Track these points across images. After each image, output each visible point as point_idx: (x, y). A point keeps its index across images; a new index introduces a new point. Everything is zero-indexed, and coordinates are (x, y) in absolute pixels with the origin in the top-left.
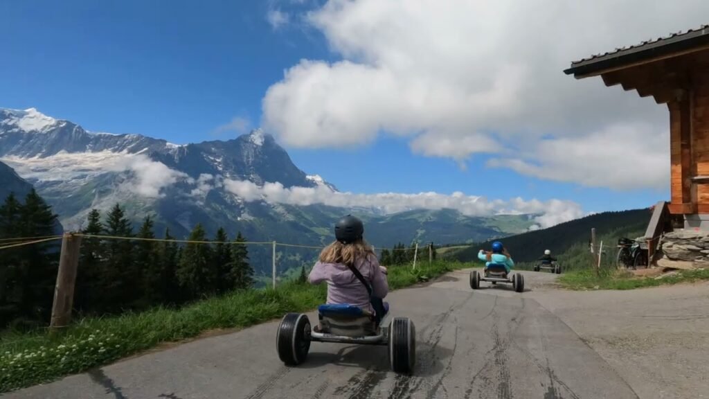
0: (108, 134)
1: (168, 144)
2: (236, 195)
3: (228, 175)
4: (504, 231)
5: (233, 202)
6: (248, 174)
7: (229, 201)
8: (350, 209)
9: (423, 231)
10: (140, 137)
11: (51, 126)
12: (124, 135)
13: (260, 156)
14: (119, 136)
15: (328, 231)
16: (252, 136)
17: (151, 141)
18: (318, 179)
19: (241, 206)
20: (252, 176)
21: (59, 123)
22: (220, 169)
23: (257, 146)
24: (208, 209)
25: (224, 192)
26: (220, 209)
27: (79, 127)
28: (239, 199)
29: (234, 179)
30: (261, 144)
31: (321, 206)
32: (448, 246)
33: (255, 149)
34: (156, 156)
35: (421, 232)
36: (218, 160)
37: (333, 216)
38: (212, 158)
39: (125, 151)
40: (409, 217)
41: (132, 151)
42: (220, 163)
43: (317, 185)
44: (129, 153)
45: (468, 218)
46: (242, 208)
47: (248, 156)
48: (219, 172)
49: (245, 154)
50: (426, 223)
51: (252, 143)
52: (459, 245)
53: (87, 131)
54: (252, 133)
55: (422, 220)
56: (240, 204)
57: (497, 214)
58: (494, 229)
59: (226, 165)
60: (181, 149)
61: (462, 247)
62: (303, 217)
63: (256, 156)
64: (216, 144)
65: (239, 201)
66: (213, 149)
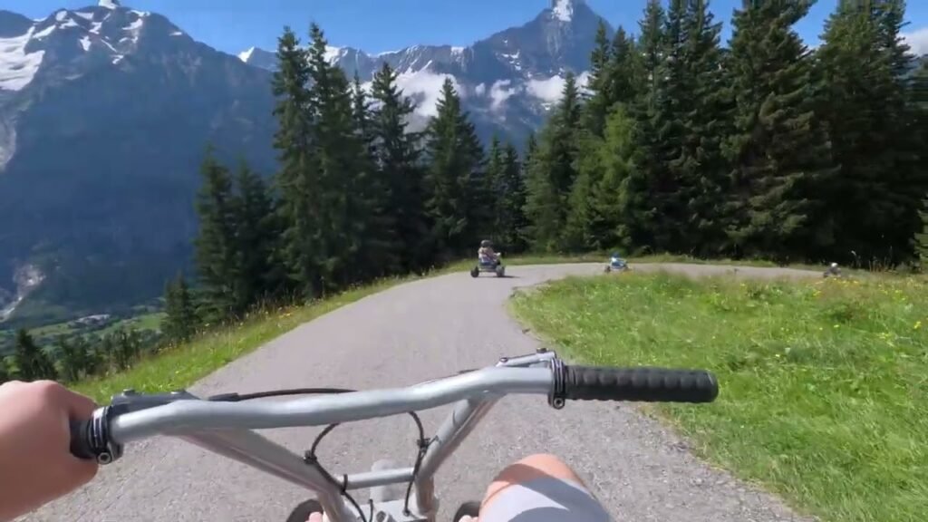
0: (388, 53)
1: (453, 49)
2: (544, 101)
3: (529, 75)
5: (539, 111)
6: (556, 68)
7: (534, 111)
10: (421, 47)
11: (337, 57)
12: (405, 50)
13: (570, 37)
14: (400, 54)
16: (556, 9)
17: (434, 50)
20: (561, 69)
21: (341, 52)
22: (519, 68)
23: (565, 23)
24: (508, 128)
25: (527, 100)
26: (524, 123)
27: (360, 52)
28: (547, 106)
29: (537, 78)
30: (569, 19)
33: (562, 30)
34: (438, 68)
36: (515, 57)
38: (506, 56)
39: (410, 69)
41: (417, 68)
42: (517, 60)
44: (413, 71)
47: (552, 41)
48: (520, 74)
49: (549, 40)
51: (557, 19)
53: (369, 55)
54: (554, 4)
59: (525, 60)
60: (466, 51)
63: (564, 39)
64: (510, 33)
65: (547, 109)
66: (506, 42)
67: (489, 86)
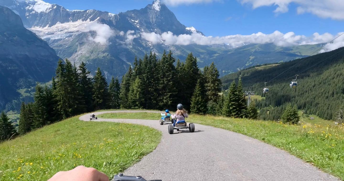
0: (78, 10)
1: (109, 14)
2: (148, 42)
3: (143, 30)
4: (303, 55)
5: (146, 45)
6: (153, 29)
7: (145, 45)
8: (211, 46)
9: (254, 57)
10: (94, 11)
11: (50, 8)
12: (86, 11)
13: (159, 17)
14: (84, 12)
15: (199, 59)
16: (154, 5)
17: (100, 13)
18: (193, 29)
19: (151, 48)
20: (155, 30)
21: (53, 6)
22: (138, 27)
23: (157, 11)
24: (133, 51)
25: (142, 40)
26: (140, 49)
27: (63, 8)
29: (146, 32)
30: (159, 10)
31: (196, 45)
32: (266, 65)
33: (156, 13)
34: (103, 21)
35: (252, 58)
36: (136, 22)
37: (202, 51)
38: (133, 21)
39: (89, 20)
40: (245, 49)
41: (92, 20)
42: (137, 23)
43: (192, 33)
44: (90, 21)
45: (282, 48)
46: (152, 49)
47: (152, 18)
48: (138, 29)
50: (256, 52)
51: (154, 9)
52: (273, 64)
53: (68, 10)
54: (153, 3)
55: (253, 50)
56: (151, 46)
57: (300, 45)
58: (297, 54)
59: (141, 23)
60: (115, 16)
61: (273, 65)
62: (185, 52)
63: (157, 18)
64: (134, 11)
65: (150, 45)
66: (133, 15)
67: (125, 32)
